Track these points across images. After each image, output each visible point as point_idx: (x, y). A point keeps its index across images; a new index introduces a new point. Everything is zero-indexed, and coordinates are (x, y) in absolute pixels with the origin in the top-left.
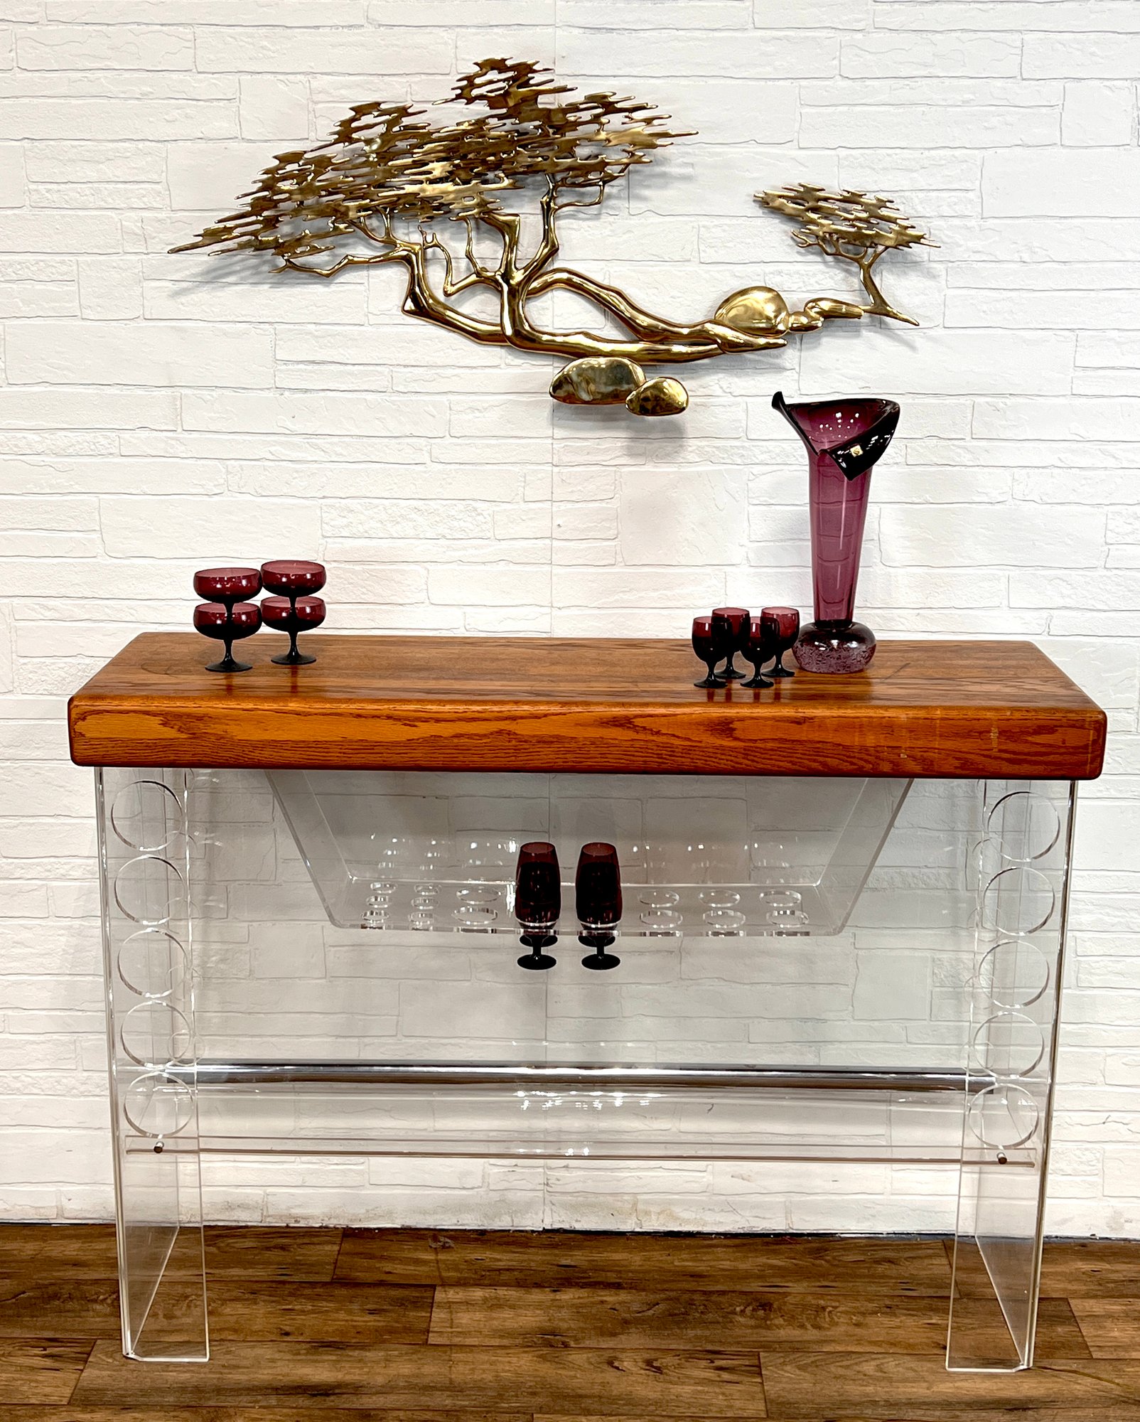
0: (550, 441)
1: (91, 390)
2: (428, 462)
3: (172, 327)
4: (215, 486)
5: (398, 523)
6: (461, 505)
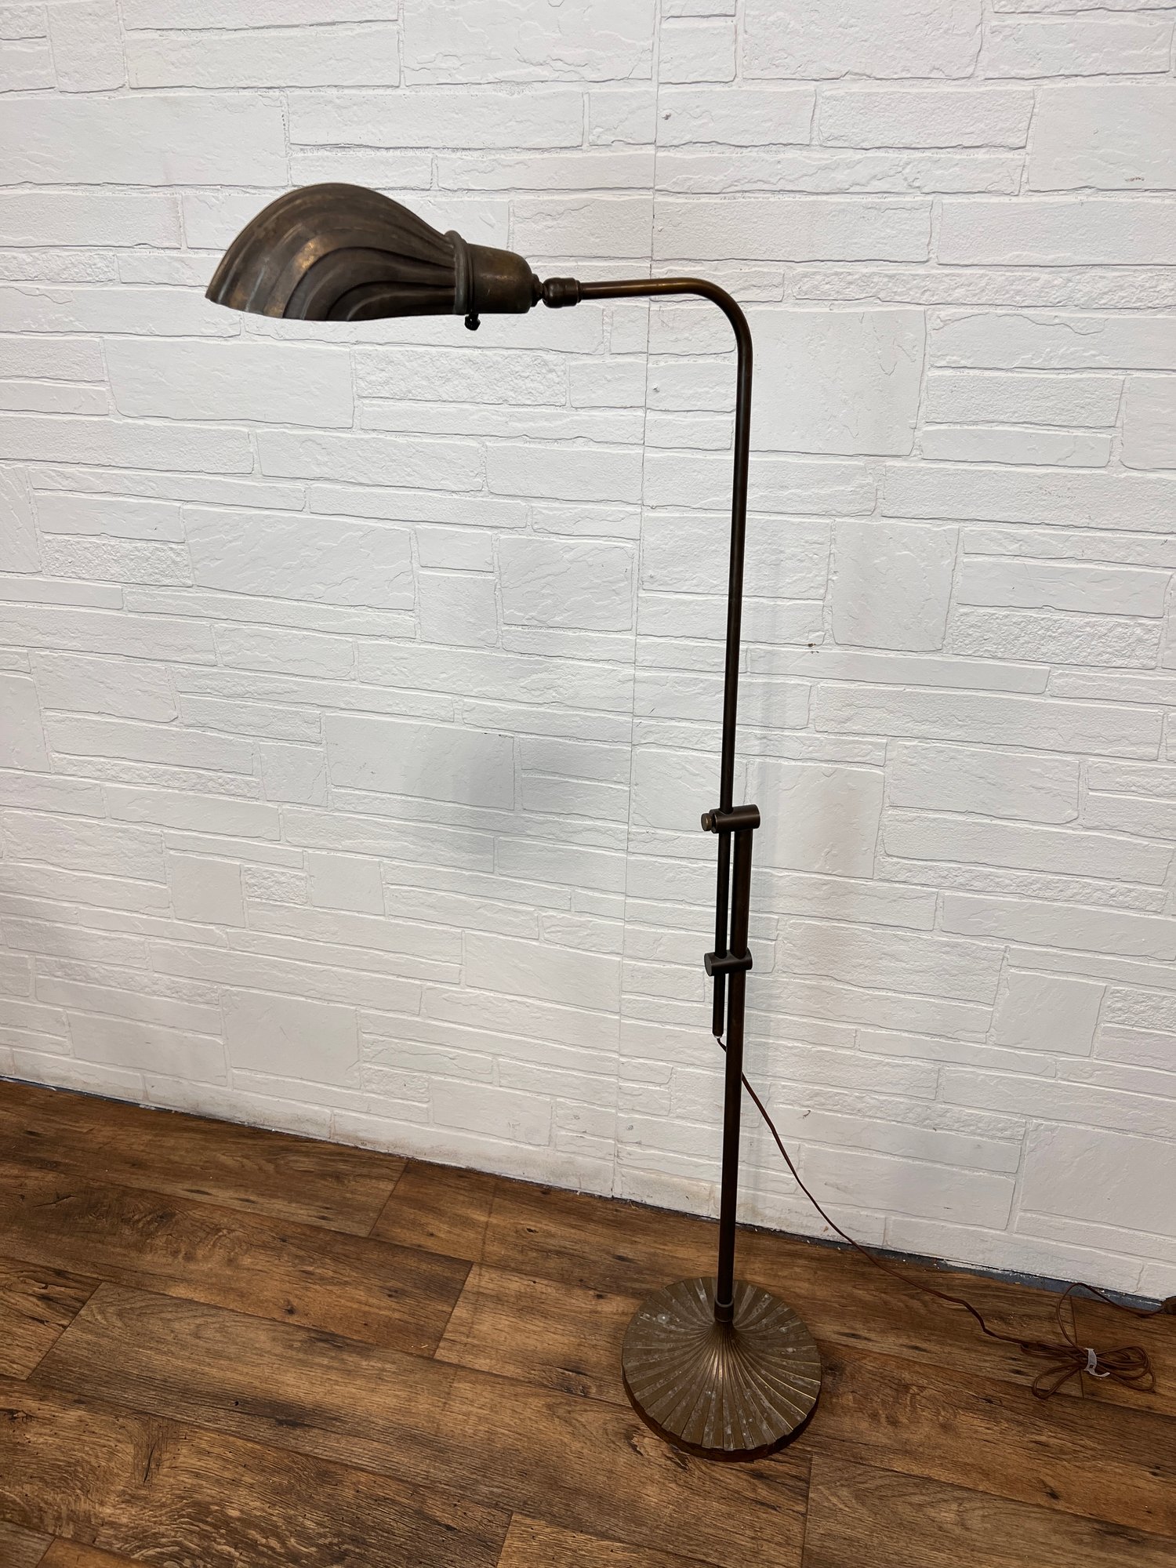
3: (162, 99)
4: (229, 324)
5: (448, 379)
6: (528, 357)
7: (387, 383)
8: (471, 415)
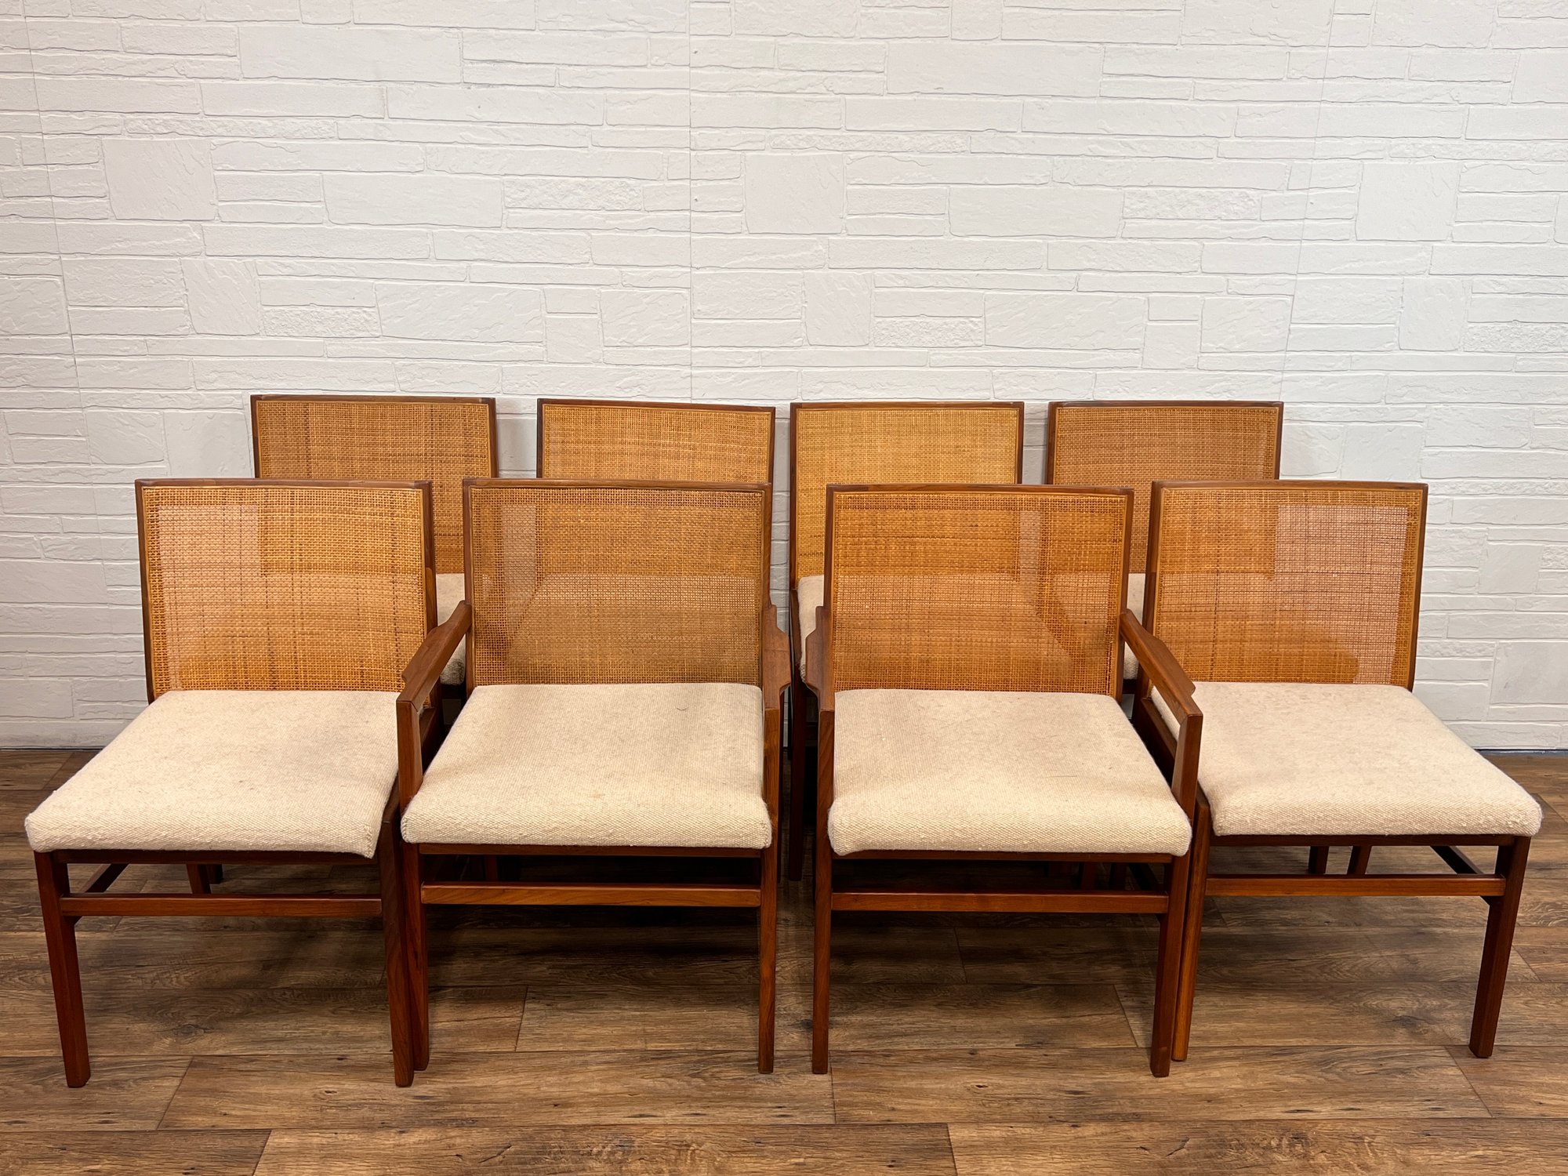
0: (688, 129)
1: (312, 84)
2: (590, 146)
3: (377, 31)
4: (417, 165)
5: (566, 196)
6: (617, 182)
7: (525, 199)
8: (582, 216)
